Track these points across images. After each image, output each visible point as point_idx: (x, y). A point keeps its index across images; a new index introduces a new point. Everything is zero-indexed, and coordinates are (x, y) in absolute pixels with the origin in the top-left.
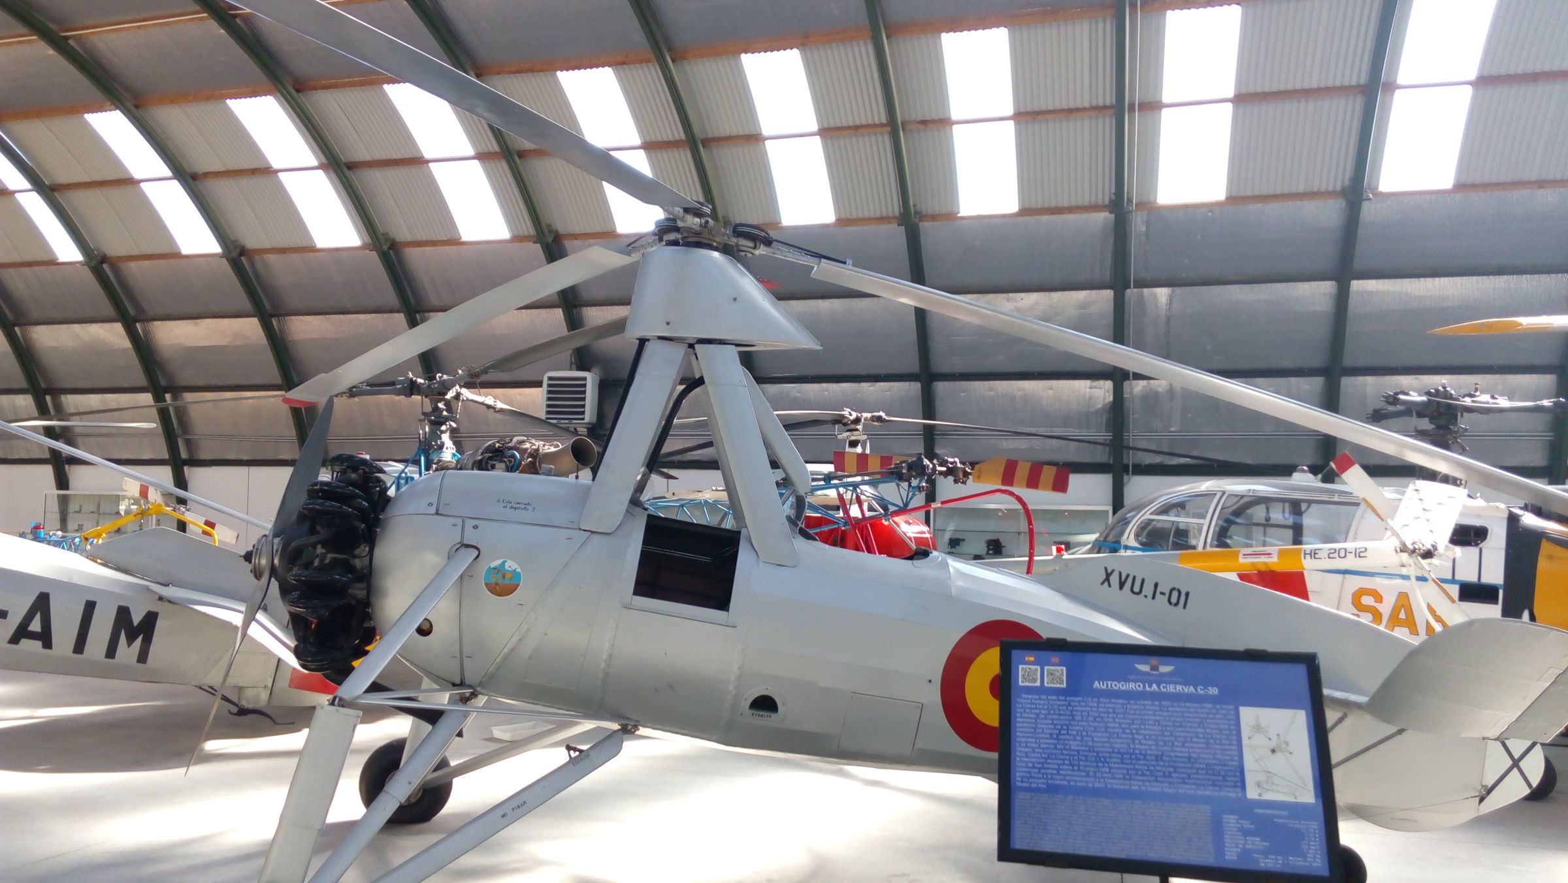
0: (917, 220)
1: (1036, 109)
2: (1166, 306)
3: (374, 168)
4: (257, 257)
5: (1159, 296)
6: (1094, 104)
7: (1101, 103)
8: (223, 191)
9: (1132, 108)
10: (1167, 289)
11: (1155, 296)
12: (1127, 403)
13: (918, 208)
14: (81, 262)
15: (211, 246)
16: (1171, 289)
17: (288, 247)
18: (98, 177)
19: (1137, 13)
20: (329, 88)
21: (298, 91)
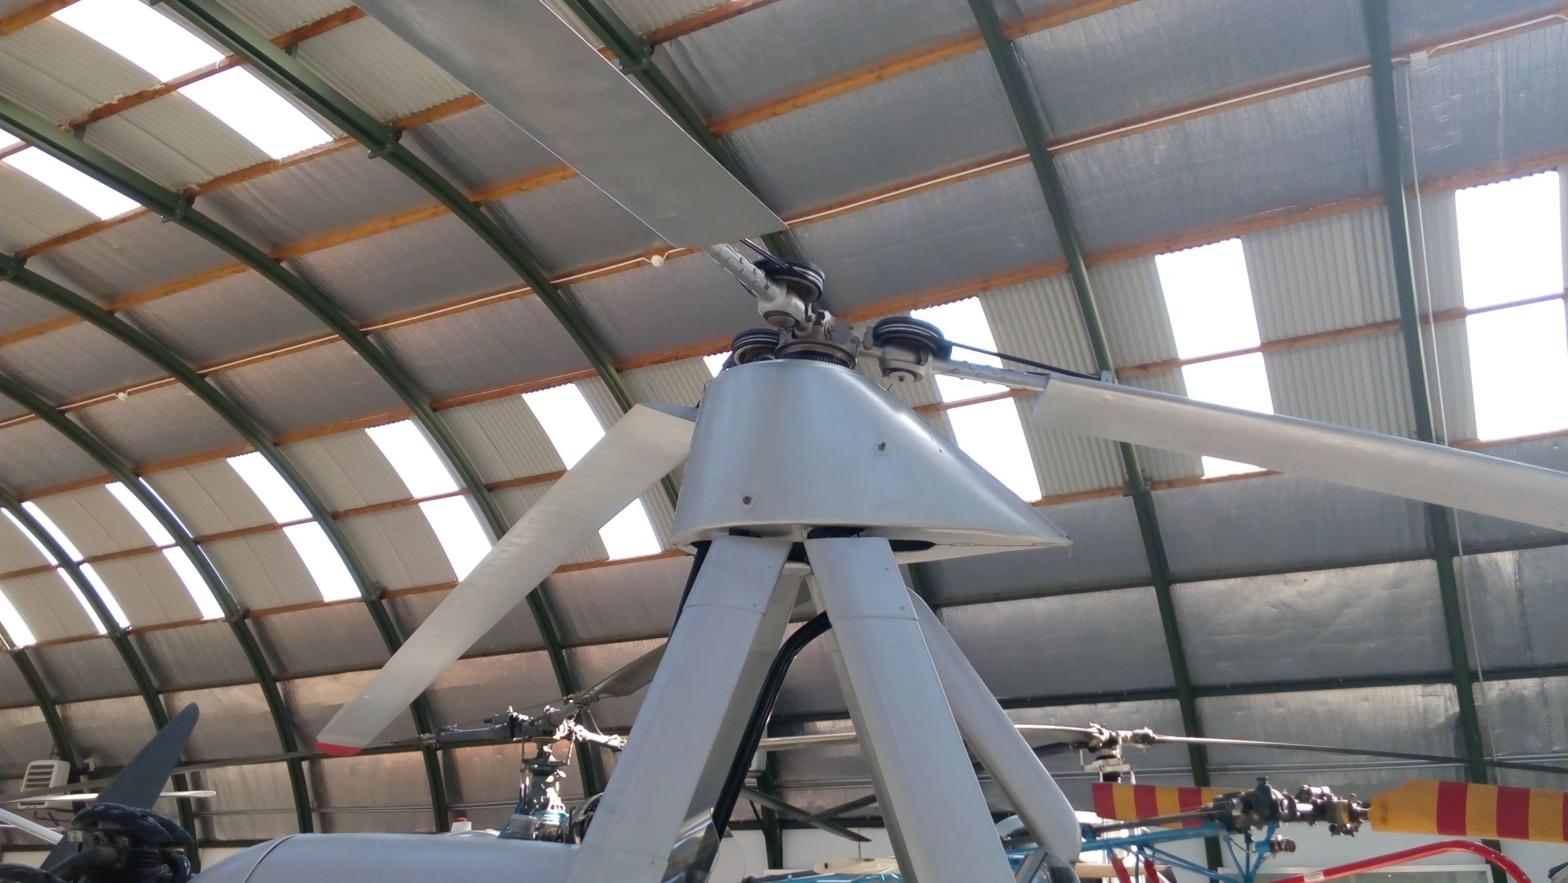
0: (1149, 488)
1: (1291, 334)
2: (1515, 576)
3: (515, 488)
4: (398, 599)
5: (1501, 564)
6: (1370, 320)
7: (1379, 319)
8: (364, 529)
9: (1425, 320)
10: (1511, 552)
11: (1497, 564)
12: (1480, 715)
13: (1147, 474)
14: (222, 618)
15: (352, 591)
16: (1517, 552)
17: (429, 585)
18: (242, 525)
19: (1416, 197)
20: (466, 404)
21: (434, 410)
